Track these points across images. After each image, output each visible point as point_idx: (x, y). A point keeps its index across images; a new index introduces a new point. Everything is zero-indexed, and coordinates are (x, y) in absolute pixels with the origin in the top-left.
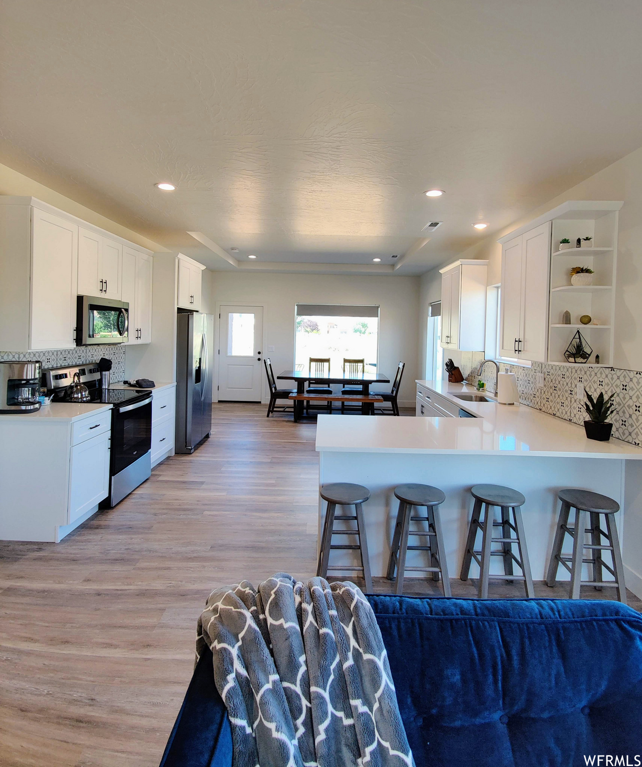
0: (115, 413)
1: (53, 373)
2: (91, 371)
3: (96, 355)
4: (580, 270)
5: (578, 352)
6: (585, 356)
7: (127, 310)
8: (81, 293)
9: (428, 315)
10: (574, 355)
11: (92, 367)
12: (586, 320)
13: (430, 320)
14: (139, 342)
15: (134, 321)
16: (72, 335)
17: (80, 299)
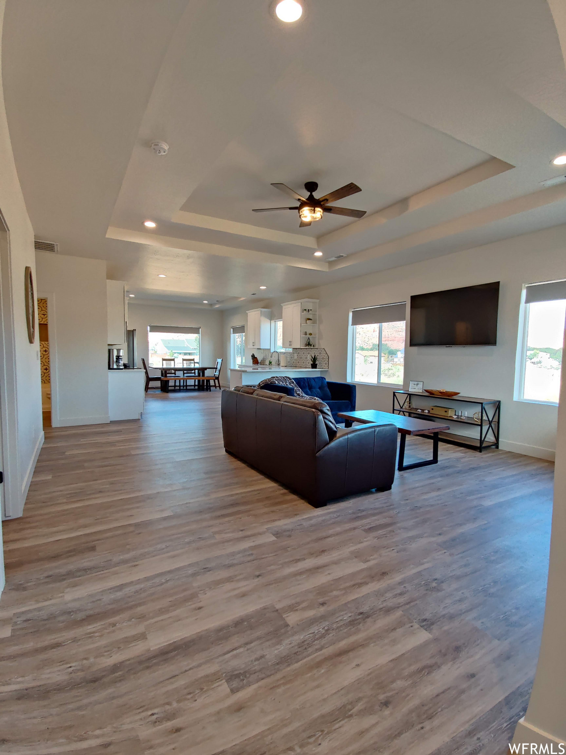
4: (309, 319)
5: (309, 344)
6: (311, 345)
9: (231, 333)
10: (308, 345)
12: (311, 334)
13: (232, 335)
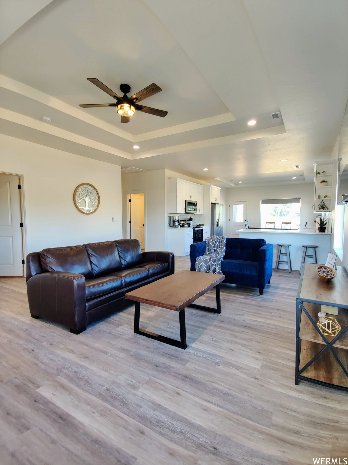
0: (194, 229)
1: (180, 220)
2: (188, 221)
3: (189, 216)
6: (324, 208)
7: (196, 204)
8: (186, 200)
11: (188, 220)
12: (326, 197)
14: (200, 213)
15: (198, 207)
16: (184, 210)
17: (186, 201)
